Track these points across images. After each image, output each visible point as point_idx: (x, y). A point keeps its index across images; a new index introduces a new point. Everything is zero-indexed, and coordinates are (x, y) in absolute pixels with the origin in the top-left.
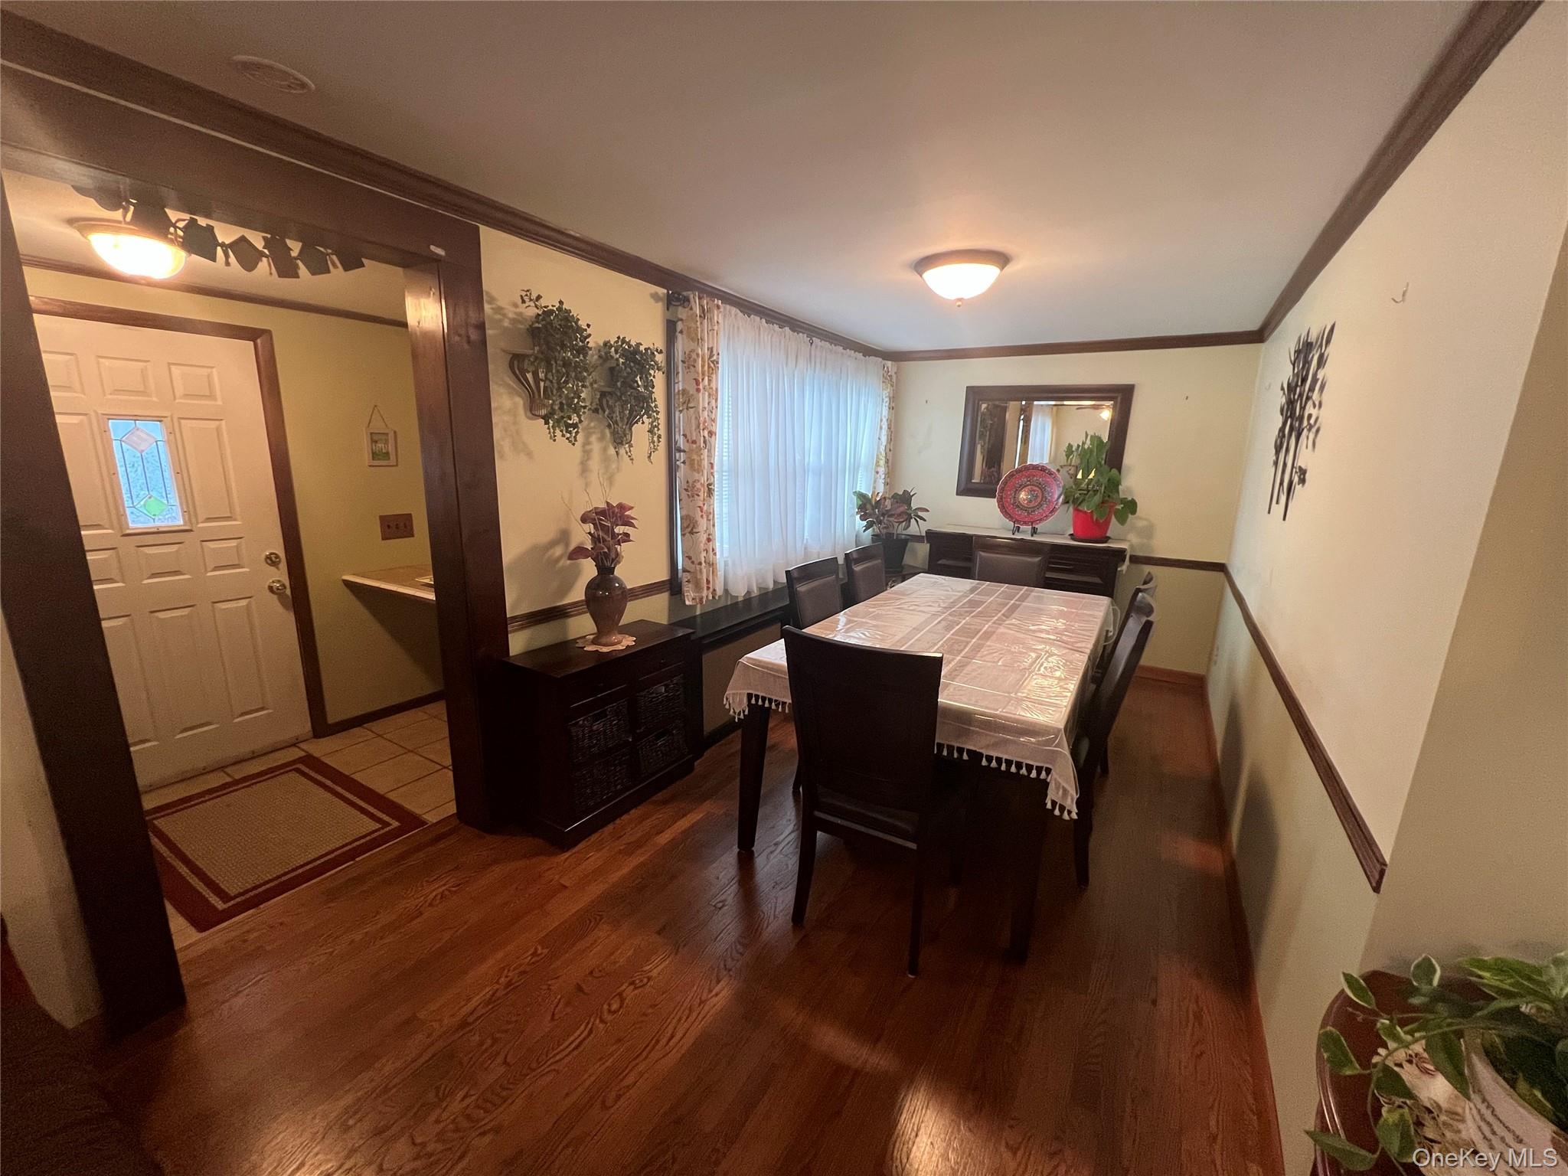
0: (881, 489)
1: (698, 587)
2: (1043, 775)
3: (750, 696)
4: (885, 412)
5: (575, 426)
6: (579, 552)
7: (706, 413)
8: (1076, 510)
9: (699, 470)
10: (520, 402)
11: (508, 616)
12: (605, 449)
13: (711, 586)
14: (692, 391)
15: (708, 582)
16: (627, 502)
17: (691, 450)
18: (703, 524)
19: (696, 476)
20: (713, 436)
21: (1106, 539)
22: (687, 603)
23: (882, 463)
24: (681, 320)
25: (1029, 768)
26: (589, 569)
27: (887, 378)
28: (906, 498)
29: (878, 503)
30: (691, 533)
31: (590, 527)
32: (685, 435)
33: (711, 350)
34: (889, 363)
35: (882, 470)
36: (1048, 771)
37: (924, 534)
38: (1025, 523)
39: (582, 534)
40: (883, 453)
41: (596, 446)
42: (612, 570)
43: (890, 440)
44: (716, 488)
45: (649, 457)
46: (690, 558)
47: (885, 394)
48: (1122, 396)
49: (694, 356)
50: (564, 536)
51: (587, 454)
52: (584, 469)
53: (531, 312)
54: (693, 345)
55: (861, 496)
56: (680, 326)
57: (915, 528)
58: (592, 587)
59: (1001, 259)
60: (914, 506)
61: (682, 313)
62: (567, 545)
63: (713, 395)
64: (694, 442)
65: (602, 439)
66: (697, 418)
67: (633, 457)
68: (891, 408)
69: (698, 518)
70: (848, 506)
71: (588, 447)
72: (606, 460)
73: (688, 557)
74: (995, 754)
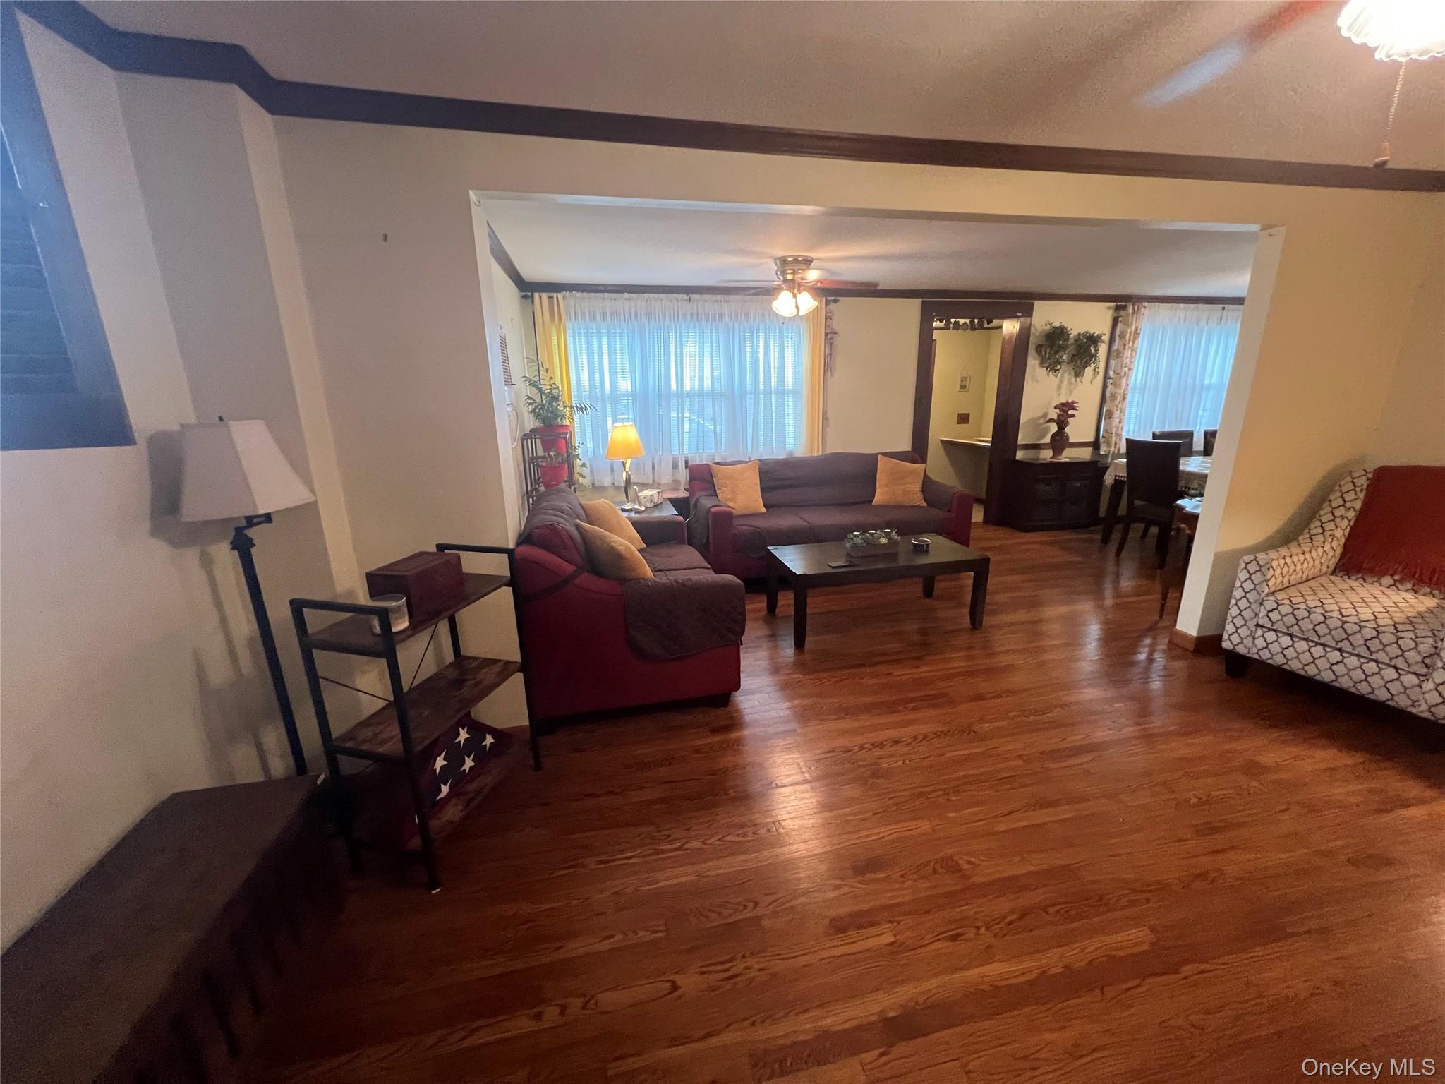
1: (1109, 445)
3: (1116, 476)
5: (1058, 370)
6: (1052, 420)
7: (1128, 359)
9: (1121, 388)
10: (1037, 362)
11: (1019, 443)
12: (1070, 380)
13: (1117, 446)
14: (1122, 349)
15: (1116, 444)
16: (1076, 400)
17: (1116, 378)
18: (1117, 413)
19: (1117, 390)
20: (1131, 371)
22: (1101, 453)
24: (1121, 316)
26: (1054, 428)
30: (1110, 418)
31: (1058, 411)
32: (1115, 371)
33: (1137, 329)
39: (1054, 414)
41: (1066, 377)
42: (1064, 429)
44: (1129, 398)
45: (1091, 382)
46: (1106, 430)
49: (1125, 333)
50: (1045, 415)
51: (1061, 381)
52: (1059, 387)
53: (1048, 327)
54: (1127, 327)
56: (1120, 319)
58: (1054, 436)
61: (1122, 313)
62: (1046, 418)
63: (1134, 351)
64: (1118, 374)
65: (1070, 374)
66: (1122, 362)
67: (1083, 381)
69: (1115, 410)
71: (1063, 378)
72: (1070, 383)
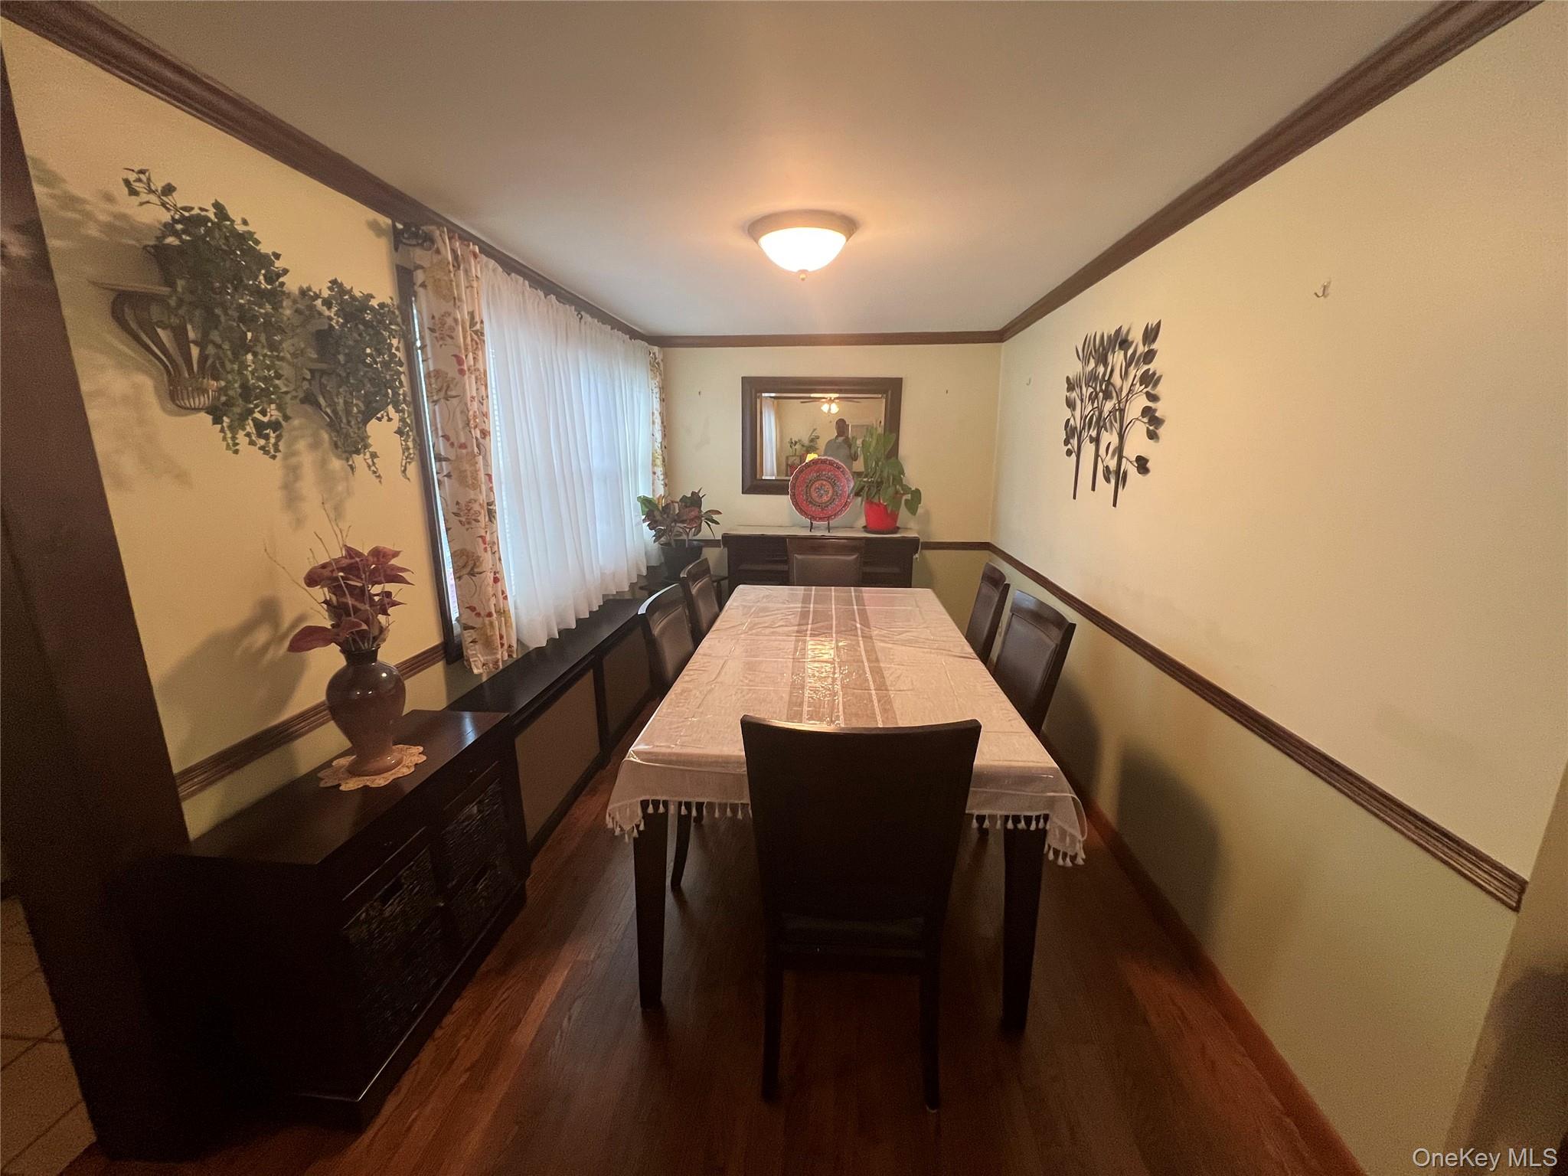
0: (661, 491)
1: (488, 645)
2: (1041, 825)
3: (644, 804)
4: (656, 404)
5: (276, 426)
6: (308, 638)
7: (476, 404)
8: (869, 502)
9: (475, 486)
11: (175, 773)
12: (323, 463)
13: (505, 641)
14: (452, 372)
15: (501, 637)
16: (388, 545)
17: (459, 458)
18: (487, 559)
19: (472, 494)
20: (488, 438)
21: (896, 530)
22: (476, 671)
23: (659, 462)
24: (422, 267)
25: (1028, 820)
27: (655, 366)
28: (695, 500)
29: (667, 507)
30: (472, 574)
31: (321, 593)
32: (446, 437)
33: (472, 315)
34: (656, 349)
35: (659, 470)
36: (1046, 818)
37: (720, 538)
38: (821, 519)
40: (659, 451)
41: (307, 460)
42: (373, 655)
43: (664, 436)
44: (497, 508)
45: (404, 471)
46: (472, 609)
47: (654, 384)
48: (891, 390)
49: (449, 321)
50: (268, 611)
51: (293, 472)
52: (291, 496)
54: (447, 306)
55: (645, 501)
56: (419, 276)
57: (706, 532)
58: (337, 685)
59: (848, 225)
60: (704, 509)
61: (420, 256)
62: (276, 625)
63: (482, 380)
64: (463, 446)
65: (315, 445)
66: (465, 412)
67: (380, 472)
68: (662, 400)
69: (480, 551)
70: (634, 515)
71: (293, 460)
72: (326, 479)
73: (468, 607)
74: (985, 812)
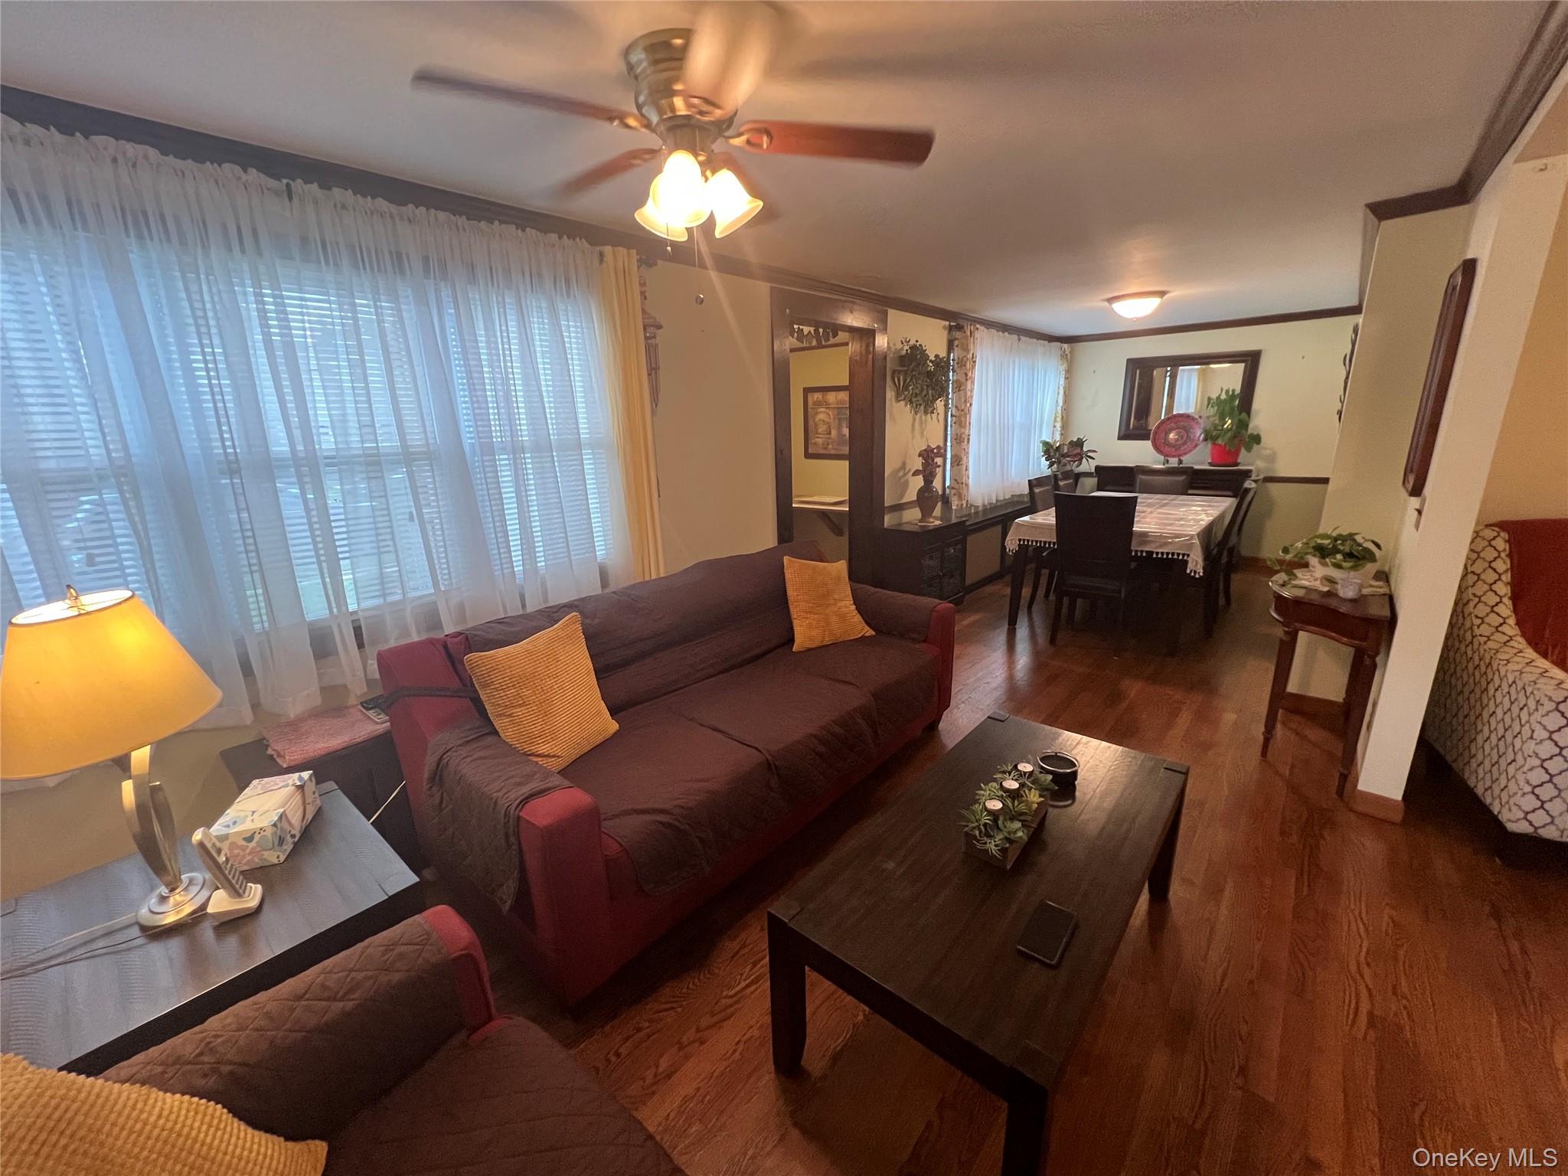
0: (1058, 437)
1: (960, 498)
2: (1185, 558)
3: (1020, 540)
4: (1062, 381)
6: (917, 472)
7: (969, 393)
8: (1214, 444)
9: (965, 427)
10: (893, 394)
11: (886, 505)
13: (965, 498)
14: (962, 379)
15: (965, 495)
17: (963, 415)
18: (964, 458)
19: (963, 430)
20: (971, 407)
21: (1237, 464)
23: (1059, 419)
24: (956, 339)
25: (1178, 554)
26: (919, 482)
27: (1064, 356)
28: (1080, 443)
29: (1058, 448)
30: (958, 465)
31: (920, 459)
32: (956, 407)
33: (973, 356)
34: (1066, 346)
35: (1059, 425)
36: (1188, 555)
37: (1093, 470)
38: (1174, 456)
39: (918, 463)
40: (1060, 412)
42: (930, 483)
43: (1065, 401)
44: (972, 437)
46: (956, 480)
47: (1063, 368)
48: (1251, 360)
49: (964, 358)
53: (905, 348)
54: (965, 354)
55: (1046, 444)
56: (956, 343)
57: (1087, 466)
58: (921, 492)
59: (1162, 294)
60: (1085, 449)
61: (958, 334)
62: (910, 468)
63: (973, 383)
64: (962, 410)
65: (921, 409)
68: (1066, 378)
69: (961, 456)
70: (1037, 450)
73: (954, 479)
74: (1160, 550)
